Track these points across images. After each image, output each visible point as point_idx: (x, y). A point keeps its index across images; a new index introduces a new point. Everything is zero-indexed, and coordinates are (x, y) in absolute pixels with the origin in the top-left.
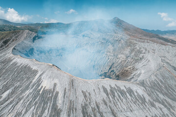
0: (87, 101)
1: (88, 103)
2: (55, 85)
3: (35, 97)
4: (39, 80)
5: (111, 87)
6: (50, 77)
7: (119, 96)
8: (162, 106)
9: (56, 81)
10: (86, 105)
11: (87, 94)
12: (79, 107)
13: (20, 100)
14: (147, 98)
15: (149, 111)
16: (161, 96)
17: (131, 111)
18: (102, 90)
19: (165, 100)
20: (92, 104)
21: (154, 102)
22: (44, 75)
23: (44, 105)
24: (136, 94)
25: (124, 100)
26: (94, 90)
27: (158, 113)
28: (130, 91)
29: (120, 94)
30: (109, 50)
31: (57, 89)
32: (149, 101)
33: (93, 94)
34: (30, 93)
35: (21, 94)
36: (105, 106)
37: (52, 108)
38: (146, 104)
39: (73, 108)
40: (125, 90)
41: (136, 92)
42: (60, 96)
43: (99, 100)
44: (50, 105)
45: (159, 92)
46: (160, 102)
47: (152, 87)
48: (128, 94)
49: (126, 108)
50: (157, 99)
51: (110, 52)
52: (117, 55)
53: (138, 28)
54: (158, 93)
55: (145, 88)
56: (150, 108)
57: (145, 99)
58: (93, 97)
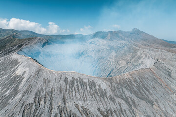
0: (44, 86)
1: (44, 88)
2: (25, 72)
3: (7, 80)
4: (16, 69)
5: (73, 79)
6: (24, 67)
7: (78, 87)
8: (123, 102)
9: (27, 69)
10: (42, 89)
11: (47, 81)
12: (35, 90)
15: (105, 104)
16: (127, 93)
17: (84, 101)
18: (63, 80)
19: (131, 98)
20: (48, 89)
21: (115, 98)
22: (21, 65)
23: (10, 86)
24: (98, 87)
25: (81, 91)
26: (55, 79)
27: (115, 107)
29: (79, 85)
30: (112, 56)
31: (25, 76)
32: (110, 95)
33: (53, 81)
34: (5, 78)
36: (59, 93)
37: (14, 89)
38: (105, 98)
39: (30, 90)
40: (87, 82)
41: (99, 86)
42: (25, 80)
43: (56, 87)
44: (14, 86)
45: (127, 89)
46: (123, 99)
47: (120, 84)
48: (88, 87)
49: (79, 97)
50: (121, 95)
51: (112, 58)
52: (118, 61)
53: (158, 39)
54: (125, 90)
55: (112, 84)
56: (107, 102)
57: (106, 93)
58: (52, 84)
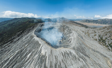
0: (56, 61)
1: (57, 62)
3: (39, 59)
4: (41, 50)
5: (64, 52)
6: (44, 49)
7: (67, 57)
8: (82, 60)
9: (46, 51)
13: (33, 60)
14: (77, 56)
15: (78, 64)
17: (72, 65)
18: (61, 54)
19: (83, 56)
21: (79, 58)
22: (43, 47)
23: (41, 64)
24: (73, 54)
25: (69, 59)
26: (59, 55)
27: (82, 64)
28: (71, 53)
29: (67, 55)
30: (62, 29)
31: (46, 55)
33: (58, 57)
34: (37, 57)
35: (34, 56)
36: (63, 63)
38: (77, 59)
39: (52, 66)
40: (69, 53)
42: (47, 58)
44: (43, 64)
46: (81, 58)
48: (70, 55)
49: (70, 63)
50: (80, 56)
54: (80, 53)
56: (78, 62)
